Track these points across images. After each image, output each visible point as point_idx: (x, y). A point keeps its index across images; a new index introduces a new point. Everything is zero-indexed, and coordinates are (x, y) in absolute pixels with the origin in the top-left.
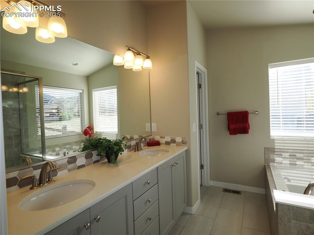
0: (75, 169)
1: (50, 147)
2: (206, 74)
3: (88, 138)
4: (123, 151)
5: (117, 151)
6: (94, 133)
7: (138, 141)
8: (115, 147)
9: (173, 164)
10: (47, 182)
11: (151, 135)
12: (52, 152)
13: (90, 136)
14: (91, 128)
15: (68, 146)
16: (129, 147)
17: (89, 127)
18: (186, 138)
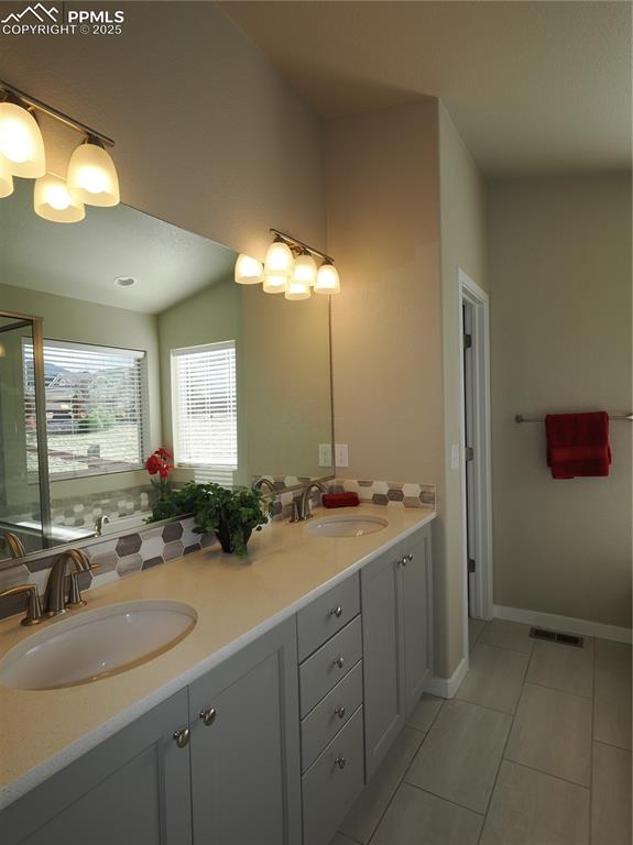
0: (138, 569)
1: (59, 502)
2: (486, 306)
3: (158, 480)
4: (265, 521)
5: (249, 520)
6: (176, 466)
7: (299, 492)
8: (243, 509)
9: (399, 559)
10: (66, 604)
11: (333, 477)
12: (66, 517)
13: (164, 475)
14: (165, 452)
15: (107, 501)
16: (275, 509)
17: (160, 452)
18: (433, 487)
